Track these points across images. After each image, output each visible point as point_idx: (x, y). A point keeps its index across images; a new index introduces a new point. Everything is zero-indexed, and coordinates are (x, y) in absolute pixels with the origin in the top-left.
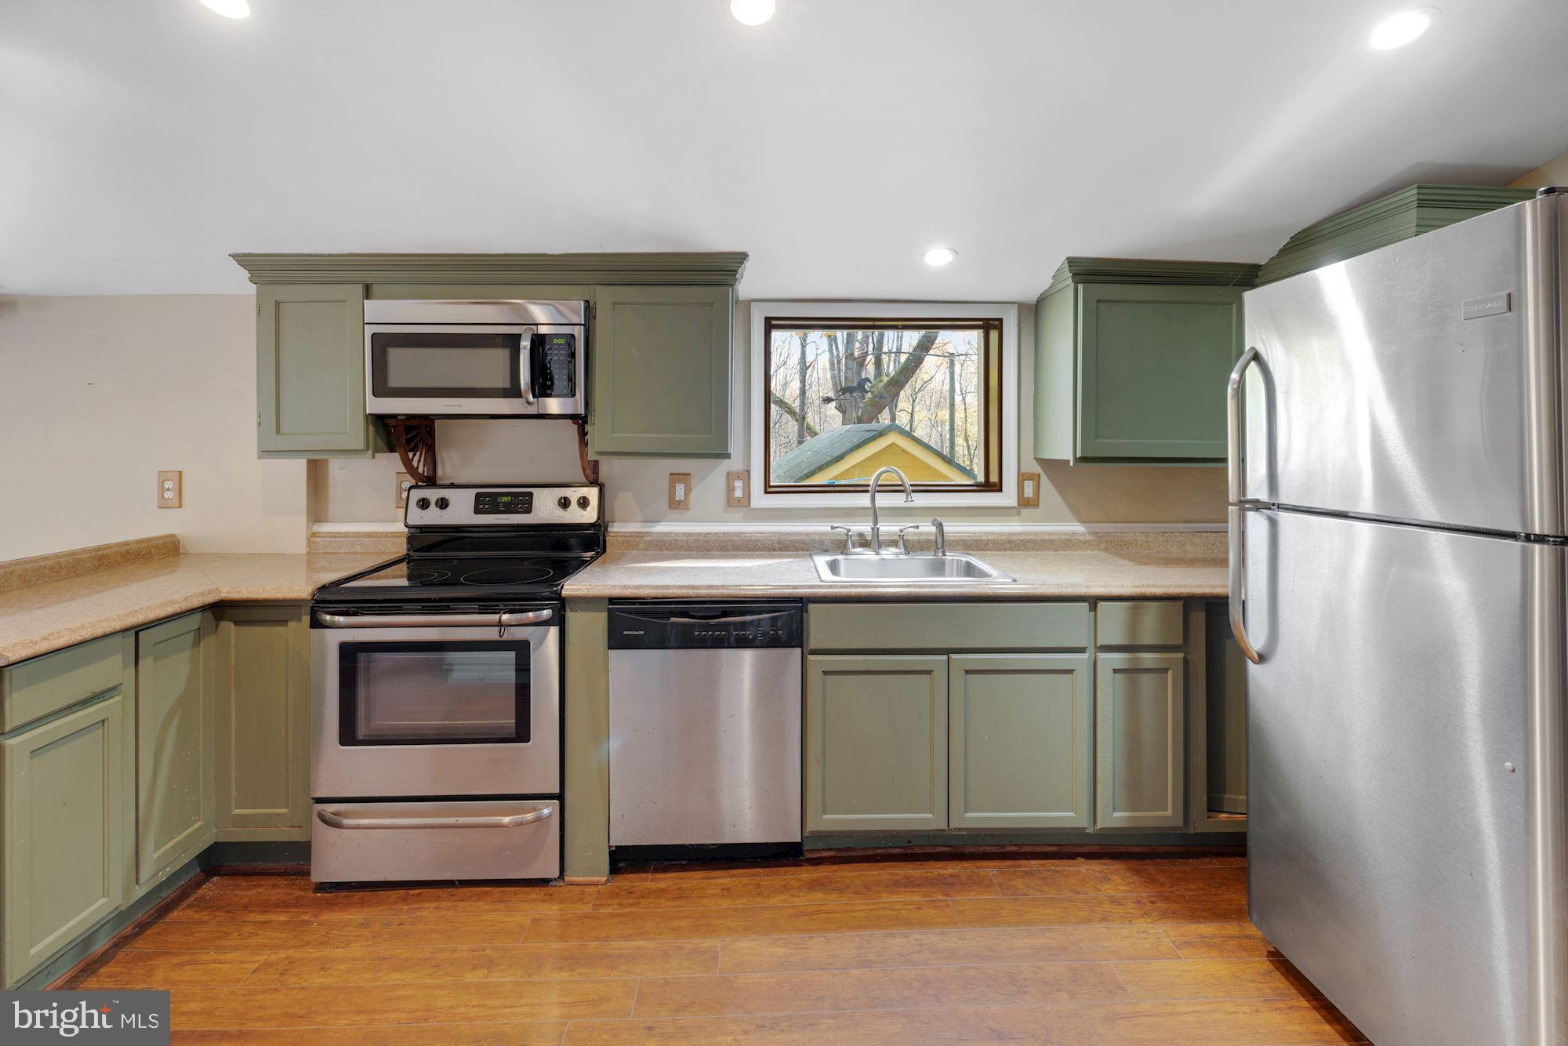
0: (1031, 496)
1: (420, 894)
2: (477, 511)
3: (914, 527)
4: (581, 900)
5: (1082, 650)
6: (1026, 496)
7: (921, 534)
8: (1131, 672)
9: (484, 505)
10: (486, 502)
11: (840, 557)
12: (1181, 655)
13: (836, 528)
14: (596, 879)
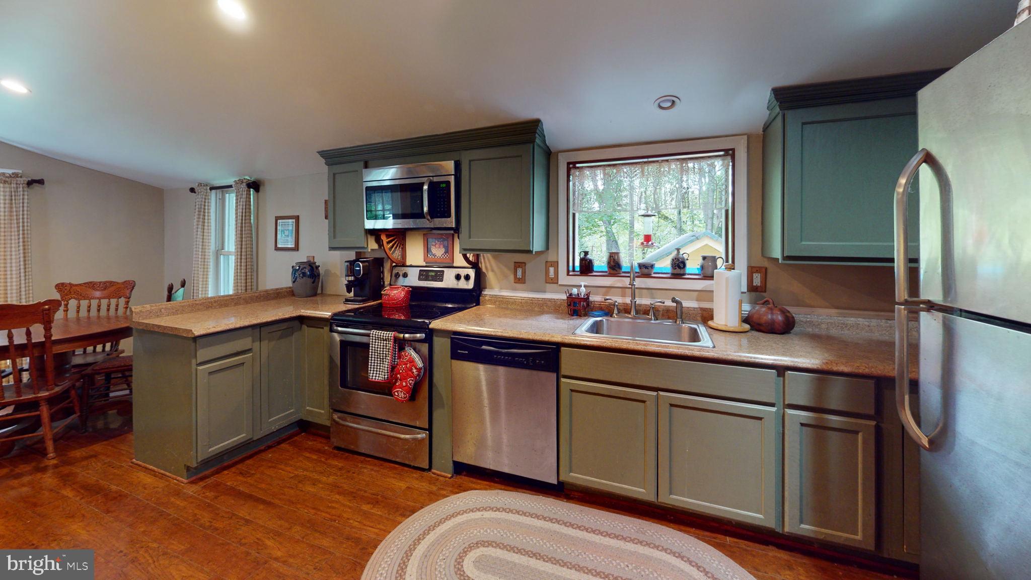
0: (759, 285)
1: (369, 461)
2: (420, 279)
3: (661, 302)
4: (434, 483)
5: (772, 405)
6: (754, 284)
7: (665, 306)
8: (818, 427)
9: (423, 276)
10: (424, 275)
11: (604, 319)
12: (873, 423)
13: (607, 299)
14: (446, 475)
